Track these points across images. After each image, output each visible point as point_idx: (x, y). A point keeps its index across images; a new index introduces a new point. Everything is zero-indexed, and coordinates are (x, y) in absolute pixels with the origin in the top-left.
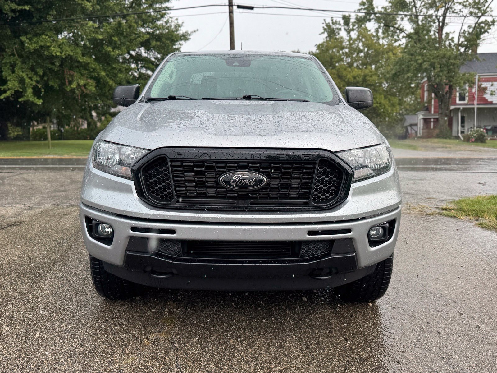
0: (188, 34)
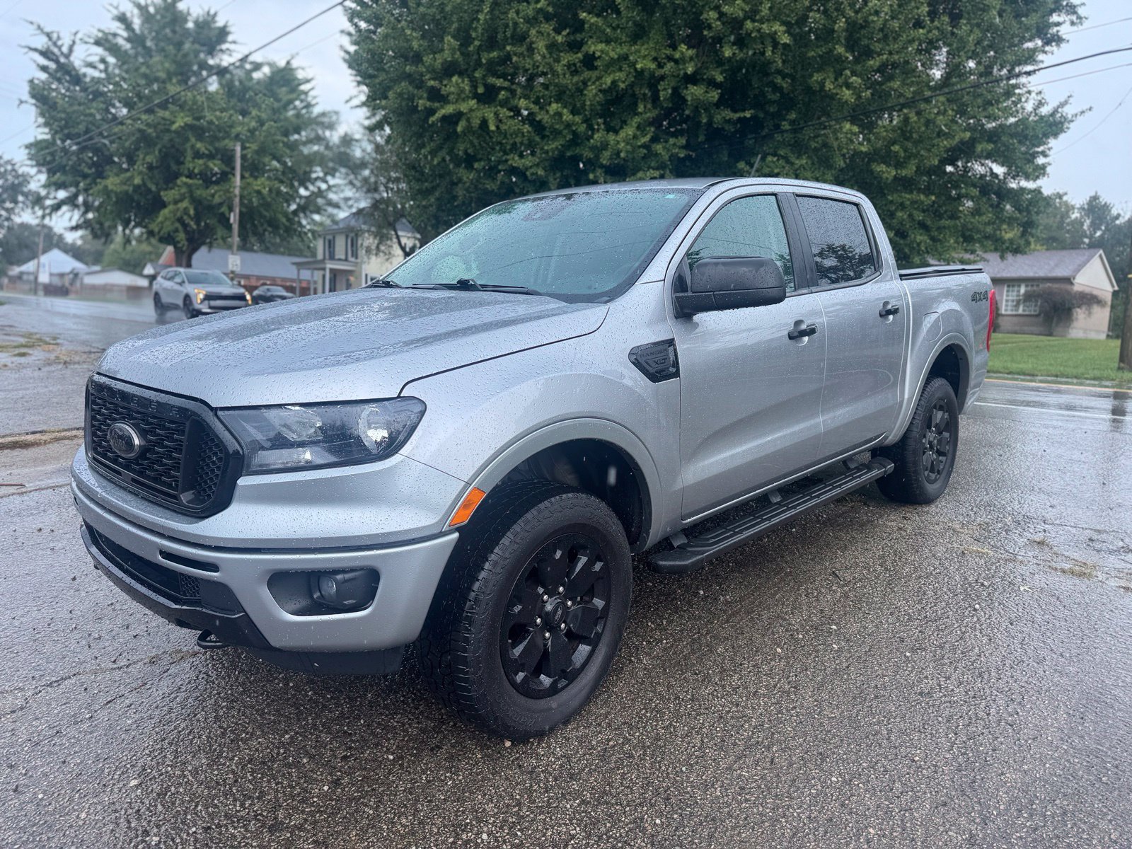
0: (1065, 119)
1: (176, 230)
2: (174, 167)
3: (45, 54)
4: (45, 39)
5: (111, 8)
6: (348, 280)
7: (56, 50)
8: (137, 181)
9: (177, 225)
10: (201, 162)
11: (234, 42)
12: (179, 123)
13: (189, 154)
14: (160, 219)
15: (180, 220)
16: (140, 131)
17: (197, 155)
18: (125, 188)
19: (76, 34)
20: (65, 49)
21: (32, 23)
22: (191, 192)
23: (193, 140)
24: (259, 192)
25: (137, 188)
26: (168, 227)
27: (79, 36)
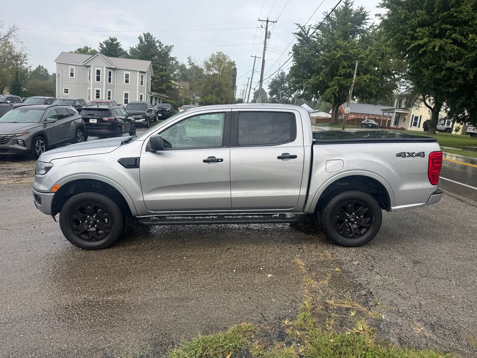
1: (331, 98)
2: (335, 73)
3: (300, 34)
4: (300, 29)
5: (325, 13)
6: (405, 117)
7: (303, 33)
8: (321, 79)
9: (332, 95)
10: (344, 70)
11: (368, 19)
12: (339, 55)
13: (341, 67)
14: (325, 93)
15: (333, 93)
16: (325, 59)
17: (344, 67)
18: (316, 82)
19: (310, 26)
20: (306, 32)
21: (297, 24)
22: (339, 82)
23: (343, 61)
24: (365, 81)
25: (320, 82)
26: (328, 96)
27: (311, 27)
